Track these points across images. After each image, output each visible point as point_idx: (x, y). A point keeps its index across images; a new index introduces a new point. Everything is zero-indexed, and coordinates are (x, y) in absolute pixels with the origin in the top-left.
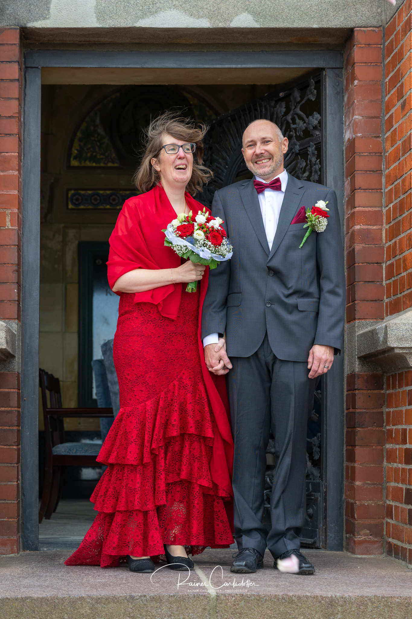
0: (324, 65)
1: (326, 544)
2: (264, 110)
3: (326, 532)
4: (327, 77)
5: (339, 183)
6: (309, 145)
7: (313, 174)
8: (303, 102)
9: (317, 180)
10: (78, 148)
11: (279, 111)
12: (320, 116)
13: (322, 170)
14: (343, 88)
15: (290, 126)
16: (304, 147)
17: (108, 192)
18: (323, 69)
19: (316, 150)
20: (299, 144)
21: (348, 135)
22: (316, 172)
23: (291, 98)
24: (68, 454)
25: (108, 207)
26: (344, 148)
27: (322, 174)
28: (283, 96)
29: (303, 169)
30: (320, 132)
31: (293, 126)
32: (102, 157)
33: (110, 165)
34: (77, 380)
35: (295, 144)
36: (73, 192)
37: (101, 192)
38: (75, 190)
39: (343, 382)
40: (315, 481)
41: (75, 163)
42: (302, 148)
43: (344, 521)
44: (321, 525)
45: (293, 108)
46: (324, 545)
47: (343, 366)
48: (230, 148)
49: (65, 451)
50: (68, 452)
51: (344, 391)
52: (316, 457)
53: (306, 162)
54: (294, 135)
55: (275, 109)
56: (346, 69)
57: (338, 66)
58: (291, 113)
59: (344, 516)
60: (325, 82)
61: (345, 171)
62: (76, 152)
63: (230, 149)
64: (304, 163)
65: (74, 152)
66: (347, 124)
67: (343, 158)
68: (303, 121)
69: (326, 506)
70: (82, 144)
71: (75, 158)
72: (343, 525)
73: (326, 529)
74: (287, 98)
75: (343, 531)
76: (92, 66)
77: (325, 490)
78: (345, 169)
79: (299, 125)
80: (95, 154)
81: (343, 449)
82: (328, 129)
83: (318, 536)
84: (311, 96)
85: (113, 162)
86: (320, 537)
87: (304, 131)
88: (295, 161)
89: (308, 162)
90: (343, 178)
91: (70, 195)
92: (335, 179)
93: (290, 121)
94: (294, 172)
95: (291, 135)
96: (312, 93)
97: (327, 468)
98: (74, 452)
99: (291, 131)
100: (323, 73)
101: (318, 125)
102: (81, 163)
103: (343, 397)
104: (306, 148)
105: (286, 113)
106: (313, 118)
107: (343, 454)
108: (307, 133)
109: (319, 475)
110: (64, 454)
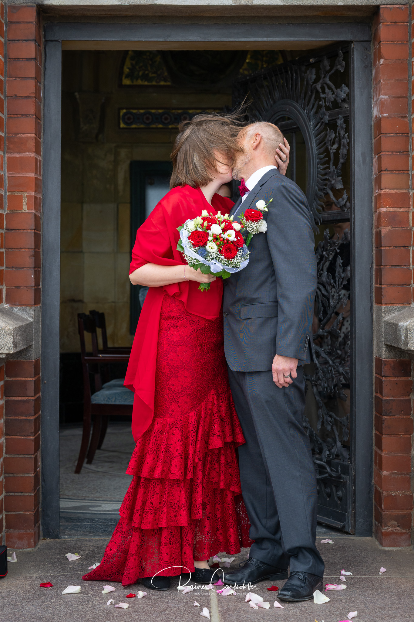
0: (352, 38)
1: (355, 529)
2: (294, 75)
3: (355, 517)
4: (355, 50)
5: (368, 159)
6: (337, 117)
7: (342, 147)
8: (332, 72)
9: (345, 155)
10: (130, 66)
11: (309, 77)
12: (348, 89)
13: (350, 145)
14: (371, 62)
15: (319, 95)
16: (333, 118)
17: (160, 111)
18: (351, 42)
19: (344, 123)
20: (328, 114)
21: (375, 112)
22: (344, 146)
23: (321, 66)
24: (107, 403)
25: (160, 126)
26: (372, 123)
27: (350, 148)
28: (314, 62)
29: (332, 141)
30: (348, 105)
31: (322, 96)
32: (154, 75)
33: (162, 83)
34: (129, 301)
35: (325, 114)
36: (125, 111)
37: (153, 111)
38: (126, 109)
39: (372, 362)
40: (344, 463)
41: (127, 82)
42: (331, 118)
43: (374, 506)
44: (350, 510)
45: (323, 76)
46: (354, 530)
47: (372, 347)
48: (262, 108)
49: (104, 400)
50: (107, 401)
51: (373, 372)
52: (346, 439)
53: (335, 133)
54: (324, 104)
55: (305, 74)
56: (374, 43)
57: (366, 39)
58: (321, 81)
59: (374, 501)
60: (353, 55)
61: (373, 146)
62: (128, 70)
63: (263, 110)
64: (333, 134)
65: (126, 70)
66: (375, 100)
67: (372, 133)
68: (332, 91)
69: (355, 490)
70: (134, 62)
71: (127, 76)
72: (373, 510)
73: (355, 513)
74: (317, 66)
75: (373, 516)
76: (114, 40)
77: (354, 474)
78: (373, 144)
79: (328, 95)
80: (146, 72)
81: (372, 431)
82: (356, 104)
83: (347, 521)
84: (340, 67)
85: (165, 81)
86: (349, 521)
87: (332, 102)
88: (325, 132)
89: (337, 135)
90: (372, 153)
91: (121, 114)
92: (363, 155)
93: (320, 90)
94: (323, 143)
95: (320, 104)
96: (341, 64)
97: (356, 451)
98: (113, 400)
99: (320, 101)
100: (351, 45)
101: (347, 98)
102: (132, 82)
103: (372, 378)
104: (335, 119)
105: (316, 81)
106: (341, 92)
107: (372, 437)
108: (336, 105)
109: (348, 457)
110: (103, 403)
